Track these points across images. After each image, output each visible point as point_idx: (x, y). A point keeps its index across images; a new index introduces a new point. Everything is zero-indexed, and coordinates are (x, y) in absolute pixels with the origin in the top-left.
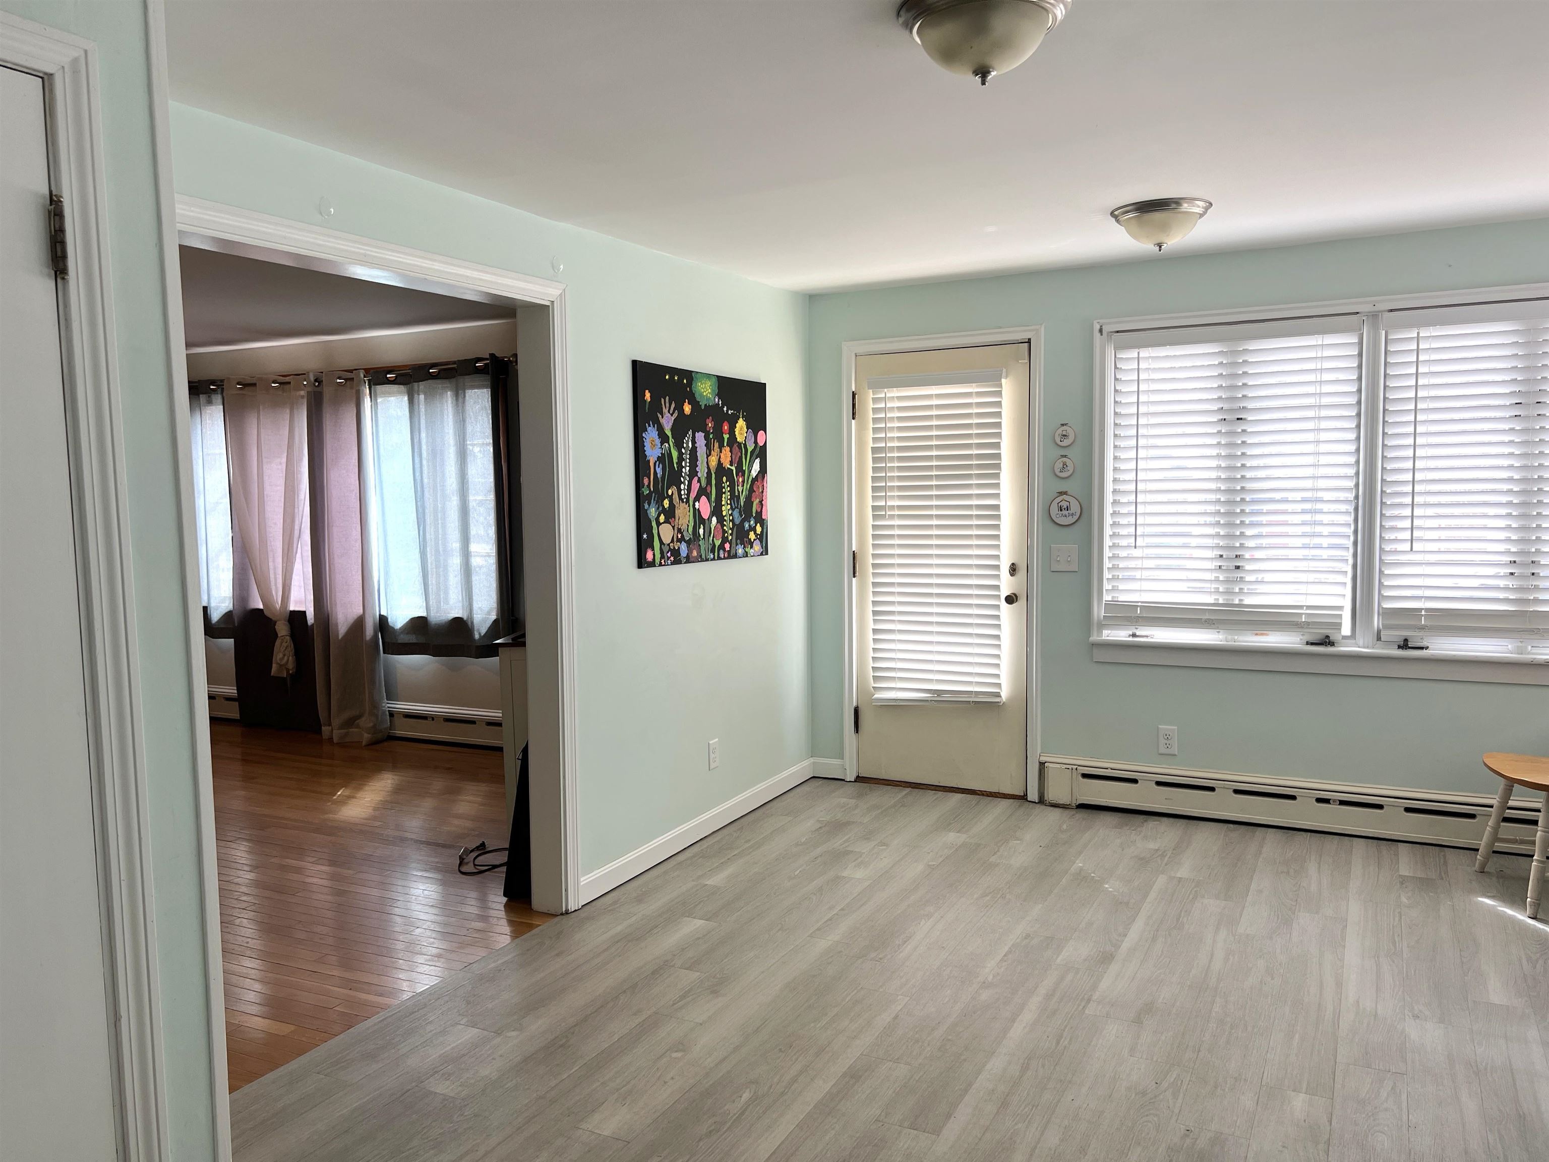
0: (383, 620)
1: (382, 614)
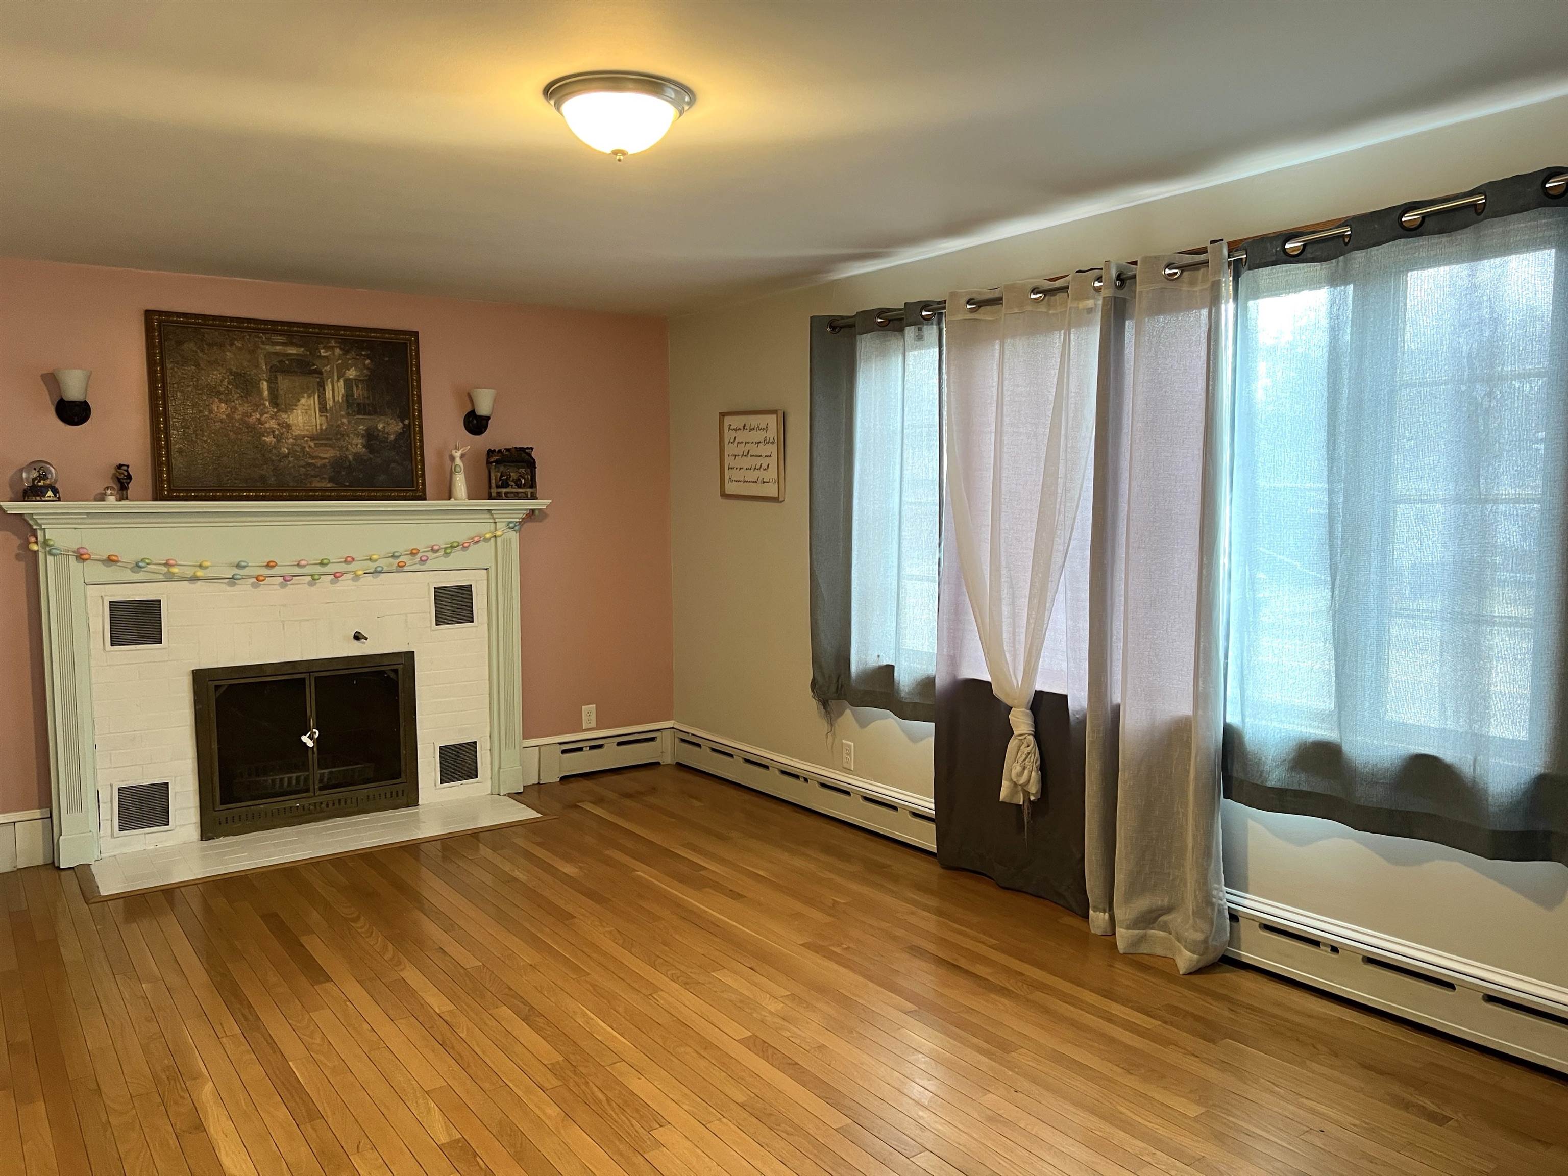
0: (1231, 737)
1: (1228, 721)
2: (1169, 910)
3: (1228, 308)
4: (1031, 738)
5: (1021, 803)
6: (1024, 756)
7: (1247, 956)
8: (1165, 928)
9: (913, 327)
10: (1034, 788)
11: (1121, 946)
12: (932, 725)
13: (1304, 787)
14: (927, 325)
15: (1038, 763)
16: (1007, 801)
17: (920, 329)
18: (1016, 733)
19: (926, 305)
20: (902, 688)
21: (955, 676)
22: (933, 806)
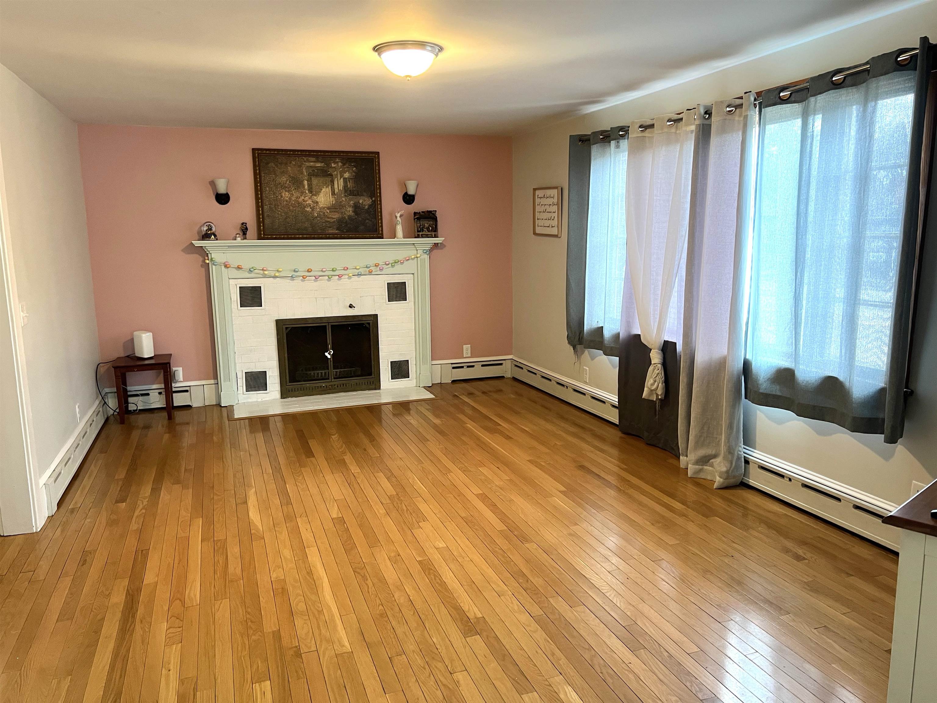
2: (715, 456)
3: (755, 131)
4: (660, 365)
5: (655, 400)
6: (656, 375)
7: (752, 482)
8: (712, 466)
9: (614, 141)
10: (660, 392)
11: (689, 475)
12: (617, 359)
13: (778, 393)
14: (622, 139)
15: (663, 379)
16: (646, 398)
17: (618, 142)
18: (652, 363)
19: (622, 128)
20: (605, 338)
21: (629, 332)
22: (617, 400)
